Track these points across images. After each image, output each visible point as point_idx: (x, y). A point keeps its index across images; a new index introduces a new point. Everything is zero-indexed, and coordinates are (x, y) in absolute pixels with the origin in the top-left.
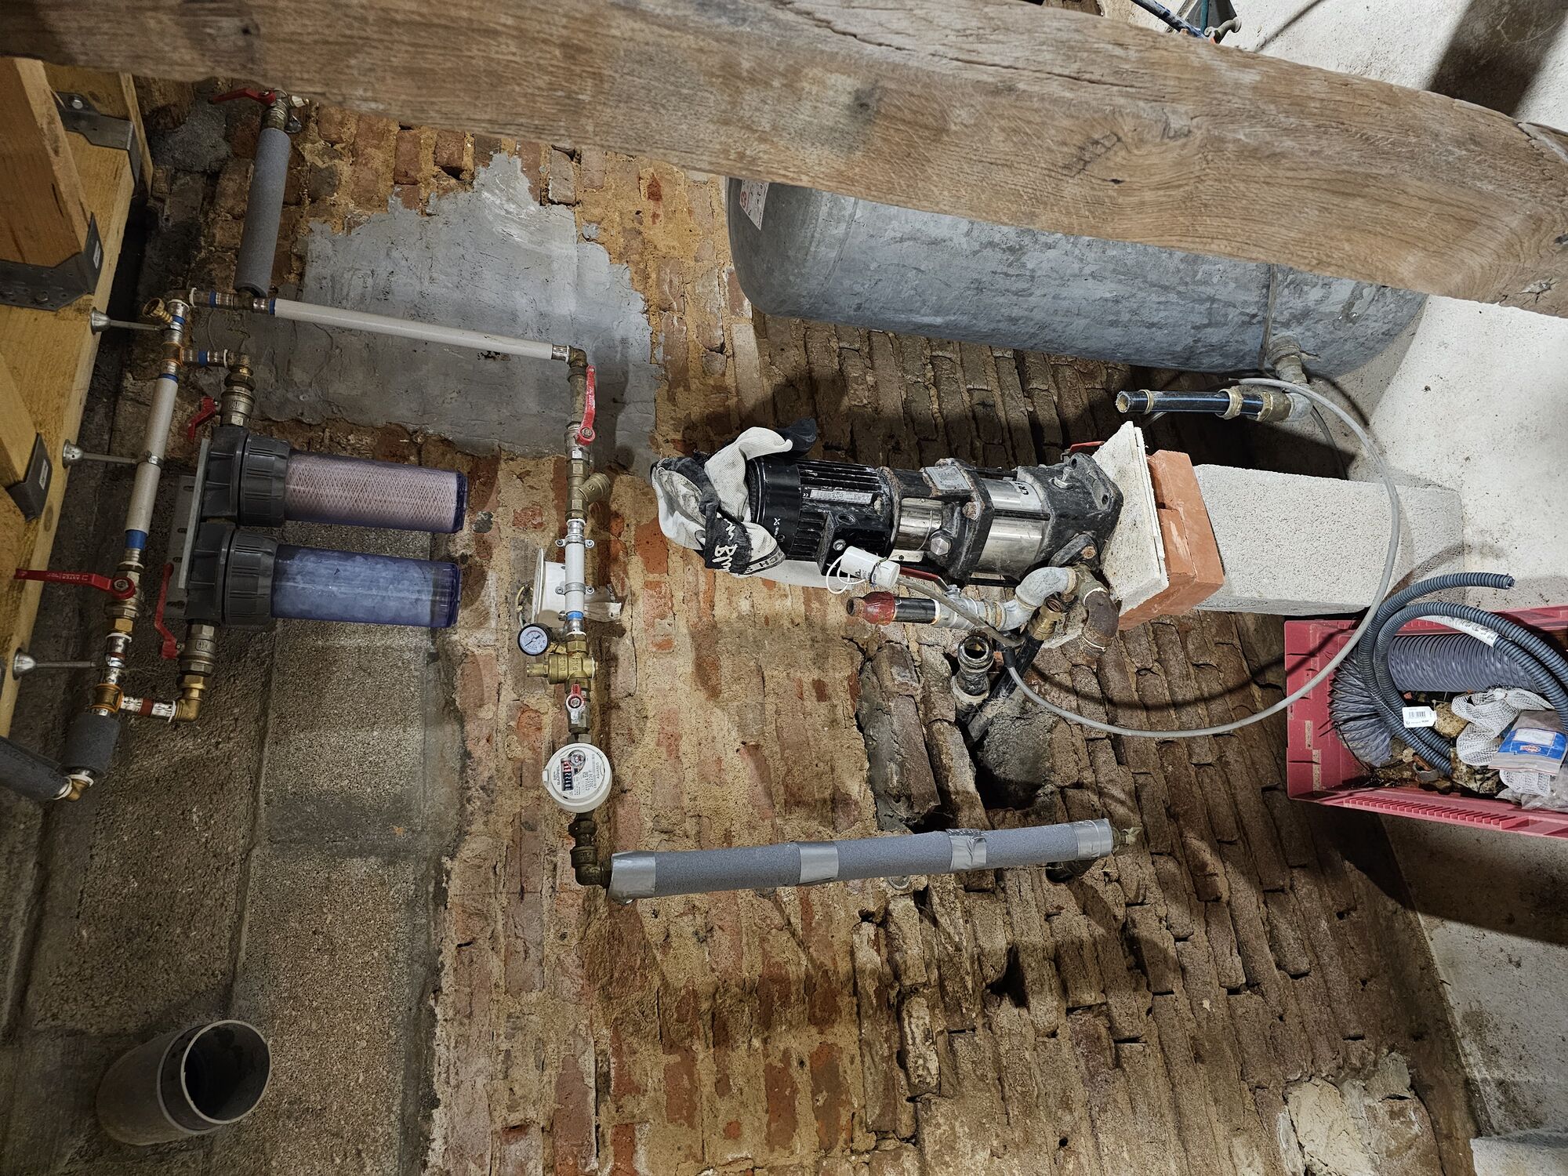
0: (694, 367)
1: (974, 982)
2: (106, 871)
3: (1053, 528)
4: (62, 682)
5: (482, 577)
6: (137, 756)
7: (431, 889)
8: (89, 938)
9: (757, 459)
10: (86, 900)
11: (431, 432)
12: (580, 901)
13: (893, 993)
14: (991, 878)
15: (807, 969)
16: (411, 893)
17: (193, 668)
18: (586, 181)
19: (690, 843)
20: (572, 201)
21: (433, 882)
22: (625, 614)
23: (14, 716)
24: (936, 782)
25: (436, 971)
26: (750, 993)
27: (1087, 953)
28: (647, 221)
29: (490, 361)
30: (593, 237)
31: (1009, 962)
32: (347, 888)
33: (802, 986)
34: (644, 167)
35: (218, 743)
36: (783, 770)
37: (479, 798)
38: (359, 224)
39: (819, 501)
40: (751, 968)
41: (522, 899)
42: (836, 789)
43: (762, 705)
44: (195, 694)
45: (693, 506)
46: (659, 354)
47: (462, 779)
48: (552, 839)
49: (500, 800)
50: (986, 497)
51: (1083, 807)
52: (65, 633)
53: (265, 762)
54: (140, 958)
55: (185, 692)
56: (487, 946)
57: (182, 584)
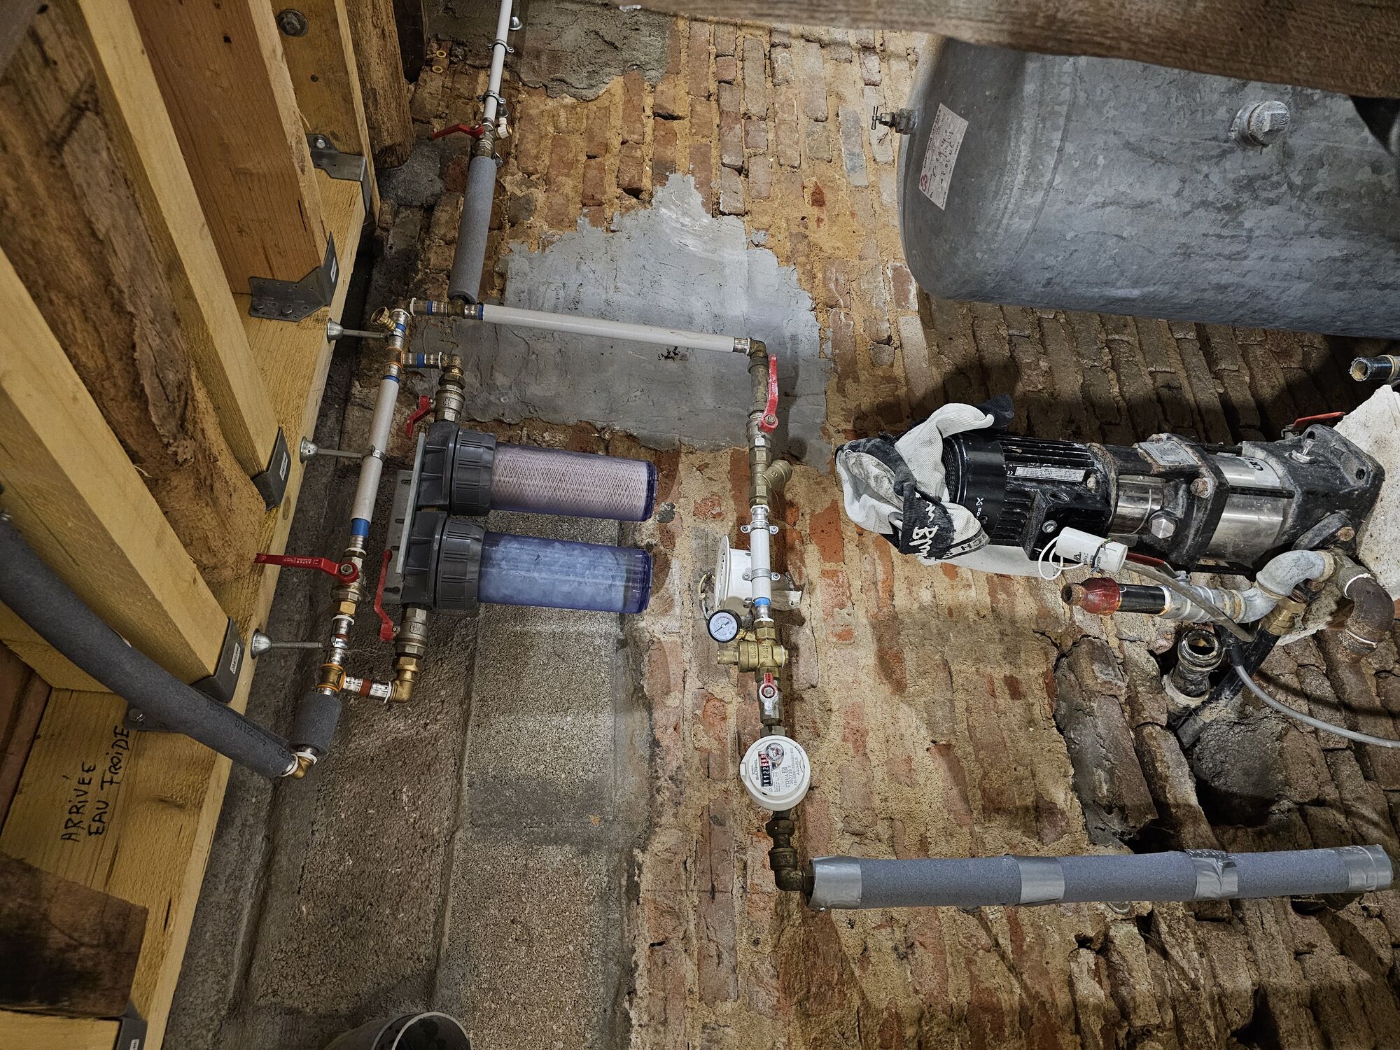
0: (862, 360)
1: (1217, 1027)
2: (325, 847)
3: (1299, 506)
4: (293, 662)
5: (666, 565)
6: (355, 735)
7: (624, 882)
8: (308, 914)
9: (955, 436)
10: (307, 876)
11: (617, 428)
12: (772, 904)
13: (1122, 1034)
14: (1227, 906)
15: (1021, 999)
16: (604, 885)
17: (408, 650)
18: (754, 193)
19: (883, 847)
20: (742, 211)
21: (626, 875)
22: (804, 602)
23: (251, 694)
24: (1151, 792)
25: (630, 971)
26: (959, 1021)
27: (1350, 1002)
28: (812, 224)
29: (669, 361)
30: (762, 243)
31: (1255, 1006)
32: (543, 877)
33: (1017, 1018)
34: (807, 177)
35: (426, 725)
36: (979, 773)
37: (668, 788)
38: (552, 243)
39: (1025, 479)
40: (958, 993)
41: (713, 898)
42: (1039, 796)
43: (951, 701)
44: (408, 676)
45: (887, 487)
46: (828, 347)
47: (651, 767)
48: (741, 836)
49: (689, 791)
50: (1218, 474)
51: (1329, 828)
52: (297, 617)
53: (468, 744)
54: (353, 938)
55: (400, 672)
56: (679, 947)
57: (399, 569)
